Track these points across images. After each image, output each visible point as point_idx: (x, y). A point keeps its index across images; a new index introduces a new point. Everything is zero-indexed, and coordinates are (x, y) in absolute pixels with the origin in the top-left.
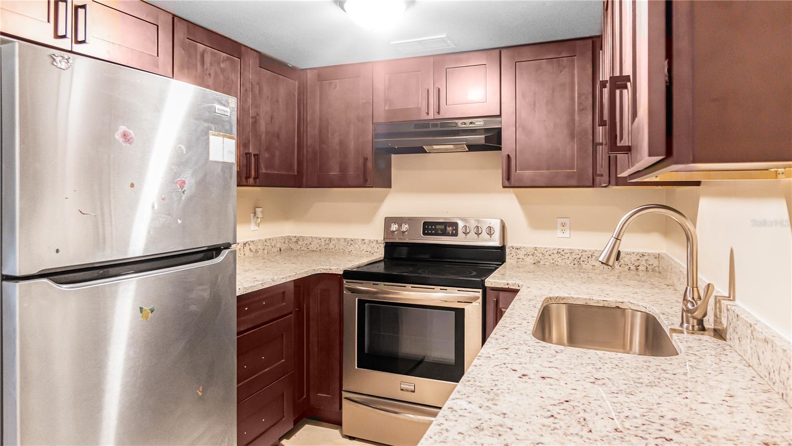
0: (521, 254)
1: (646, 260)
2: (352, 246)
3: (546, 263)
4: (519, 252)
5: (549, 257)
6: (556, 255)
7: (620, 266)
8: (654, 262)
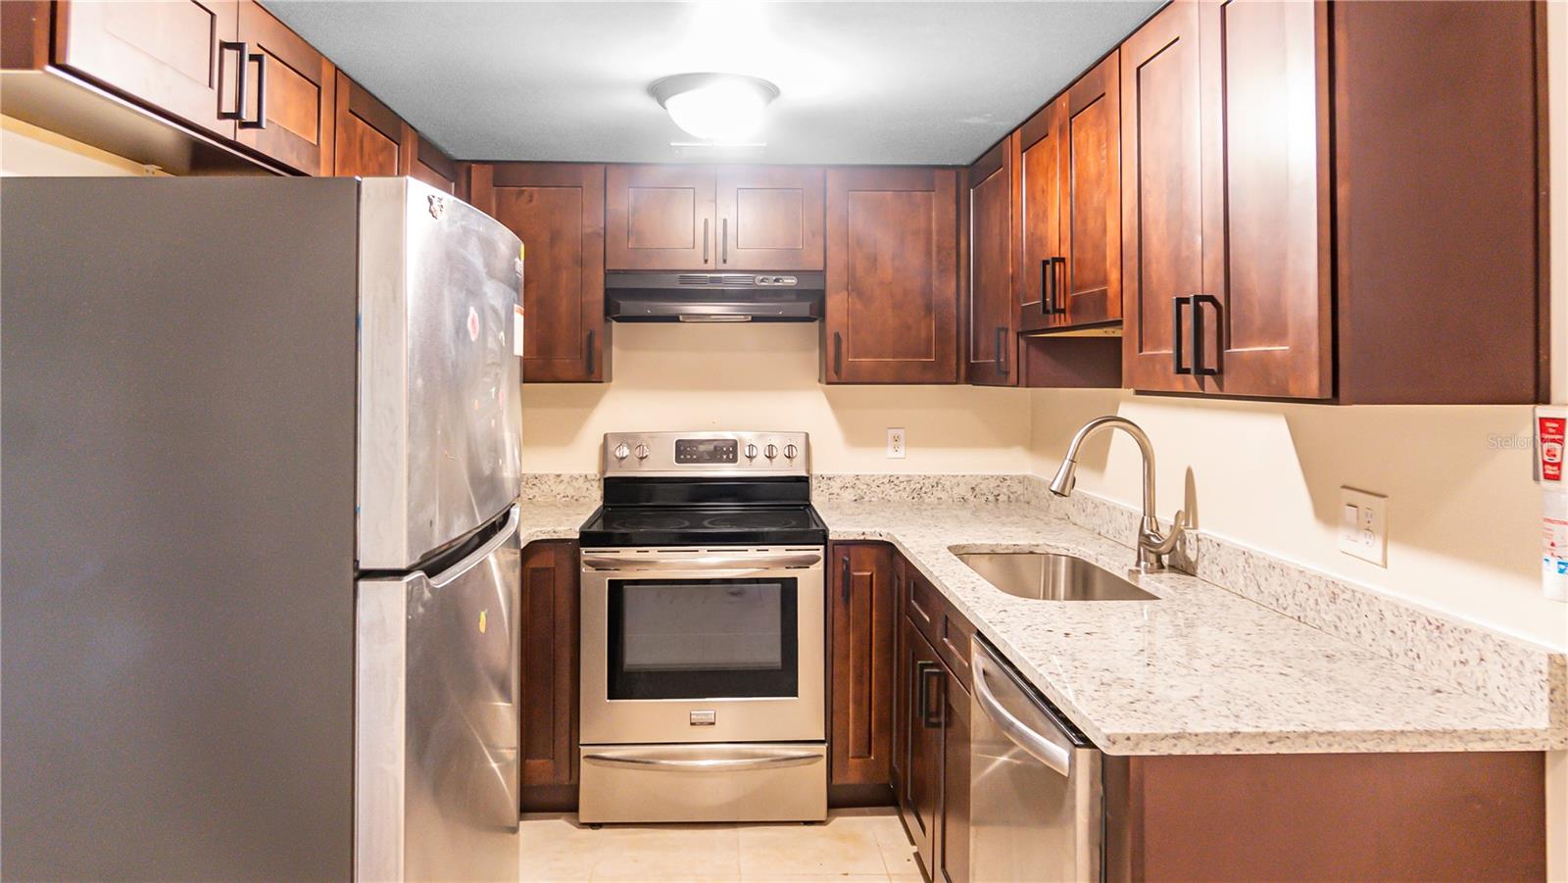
0: (835, 486)
1: (1008, 486)
2: (536, 489)
3: (873, 499)
4: (832, 483)
5: (878, 490)
6: (888, 485)
7: (975, 497)
8: (1018, 488)
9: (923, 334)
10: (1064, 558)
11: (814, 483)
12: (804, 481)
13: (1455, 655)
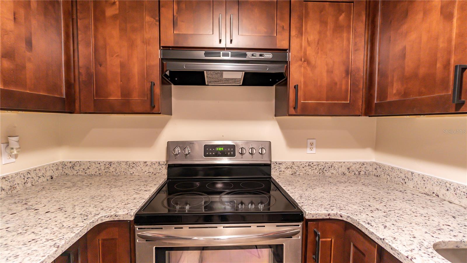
0: (283, 167)
1: (365, 167)
3: (300, 174)
4: (281, 166)
5: (303, 169)
6: (308, 167)
7: (349, 172)
8: (370, 168)
9: (344, 87)
12: (269, 165)
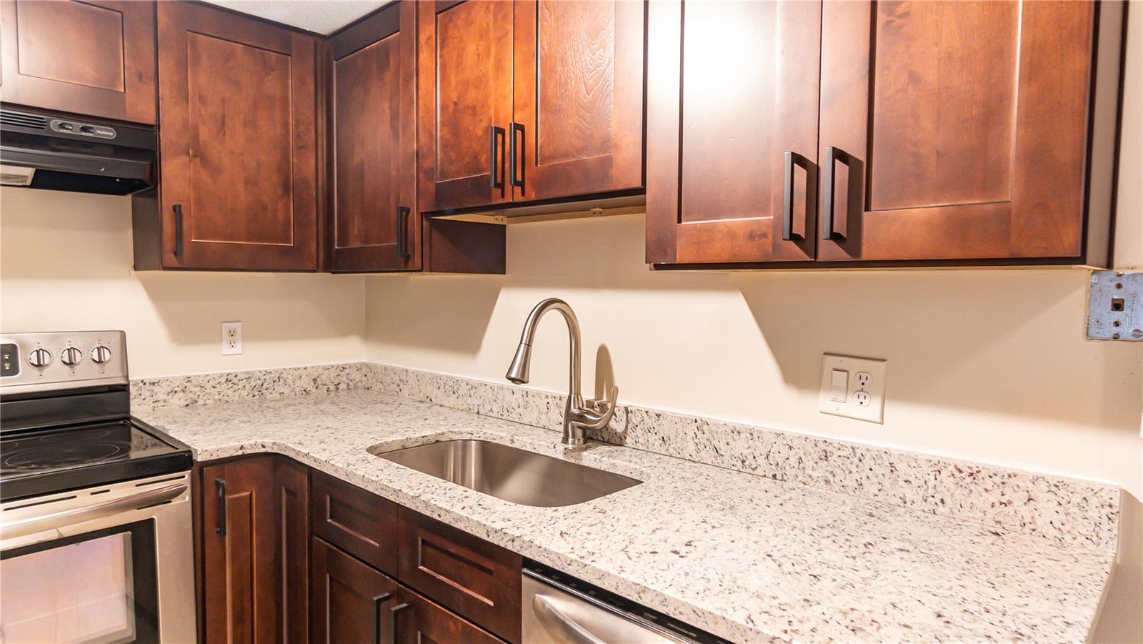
0: (161, 393)
1: (348, 374)
3: (207, 402)
4: (156, 389)
5: (213, 390)
6: (225, 385)
7: (317, 388)
8: (356, 376)
10: (473, 442)
11: (133, 390)
12: (123, 389)
13: (995, 497)
